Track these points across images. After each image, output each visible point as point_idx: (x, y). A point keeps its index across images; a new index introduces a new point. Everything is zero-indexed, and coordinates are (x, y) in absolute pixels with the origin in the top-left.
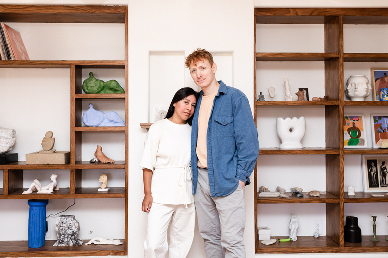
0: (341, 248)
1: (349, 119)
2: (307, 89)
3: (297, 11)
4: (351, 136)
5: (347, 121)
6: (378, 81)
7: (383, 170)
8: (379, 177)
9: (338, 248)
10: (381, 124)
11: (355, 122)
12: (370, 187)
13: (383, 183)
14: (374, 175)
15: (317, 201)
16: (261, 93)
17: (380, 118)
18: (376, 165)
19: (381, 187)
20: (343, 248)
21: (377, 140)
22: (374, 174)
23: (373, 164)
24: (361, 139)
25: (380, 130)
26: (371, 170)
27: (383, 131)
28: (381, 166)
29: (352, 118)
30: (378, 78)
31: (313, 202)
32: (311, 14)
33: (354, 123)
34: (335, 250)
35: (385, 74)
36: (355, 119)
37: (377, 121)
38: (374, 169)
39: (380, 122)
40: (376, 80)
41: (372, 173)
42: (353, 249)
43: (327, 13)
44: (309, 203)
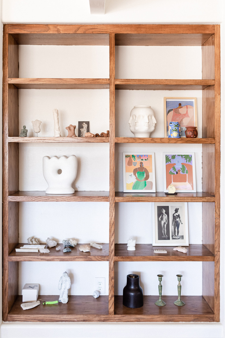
0: (110, 316)
1: (136, 158)
2: (89, 122)
3: (58, 27)
4: (137, 178)
5: (133, 161)
6: (172, 113)
7: (175, 219)
8: (171, 228)
9: (106, 316)
10: (175, 164)
11: (144, 162)
12: (159, 239)
13: (175, 234)
14: (165, 225)
15: (81, 259)
16: (25, 127)
17: (174, 157)
18: (167, 213)
19: (173, 239)
20: (113, 316)
21: (168, 183)
22: (165, 223)
23: (164, 211)
24: (149, 182)
25: (173, 171)
26: (162, 219)
27: (177, 173)
28: (173, 214)
29: (139, 156)
30: (172, 110)
31: (77, 259)
32: (76, 31)
33: (141, 163)
34: (102, 319)
35: (180, 104)
36: (144, 158)
37: (170, 161)
38: (165, 217)
39: (173, 161)
40: (168, 112)
41: (163, 222)
42: (124, 318)
43: (96, 30)
44: (71, 261)
